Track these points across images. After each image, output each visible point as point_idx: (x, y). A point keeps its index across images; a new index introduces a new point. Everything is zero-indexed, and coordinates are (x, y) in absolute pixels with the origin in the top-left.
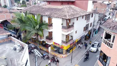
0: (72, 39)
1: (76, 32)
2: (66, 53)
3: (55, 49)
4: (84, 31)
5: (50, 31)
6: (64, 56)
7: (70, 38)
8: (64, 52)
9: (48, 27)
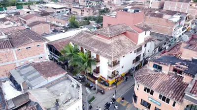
0: (118, 74)
1: (123, 67)
2: (111, 86)
3: (102, 82)
4: (133, 63)
5: (98, 66)
6: (110, 89)
7: (116, 73)
8: (110, 85)
9: (96, 63)
